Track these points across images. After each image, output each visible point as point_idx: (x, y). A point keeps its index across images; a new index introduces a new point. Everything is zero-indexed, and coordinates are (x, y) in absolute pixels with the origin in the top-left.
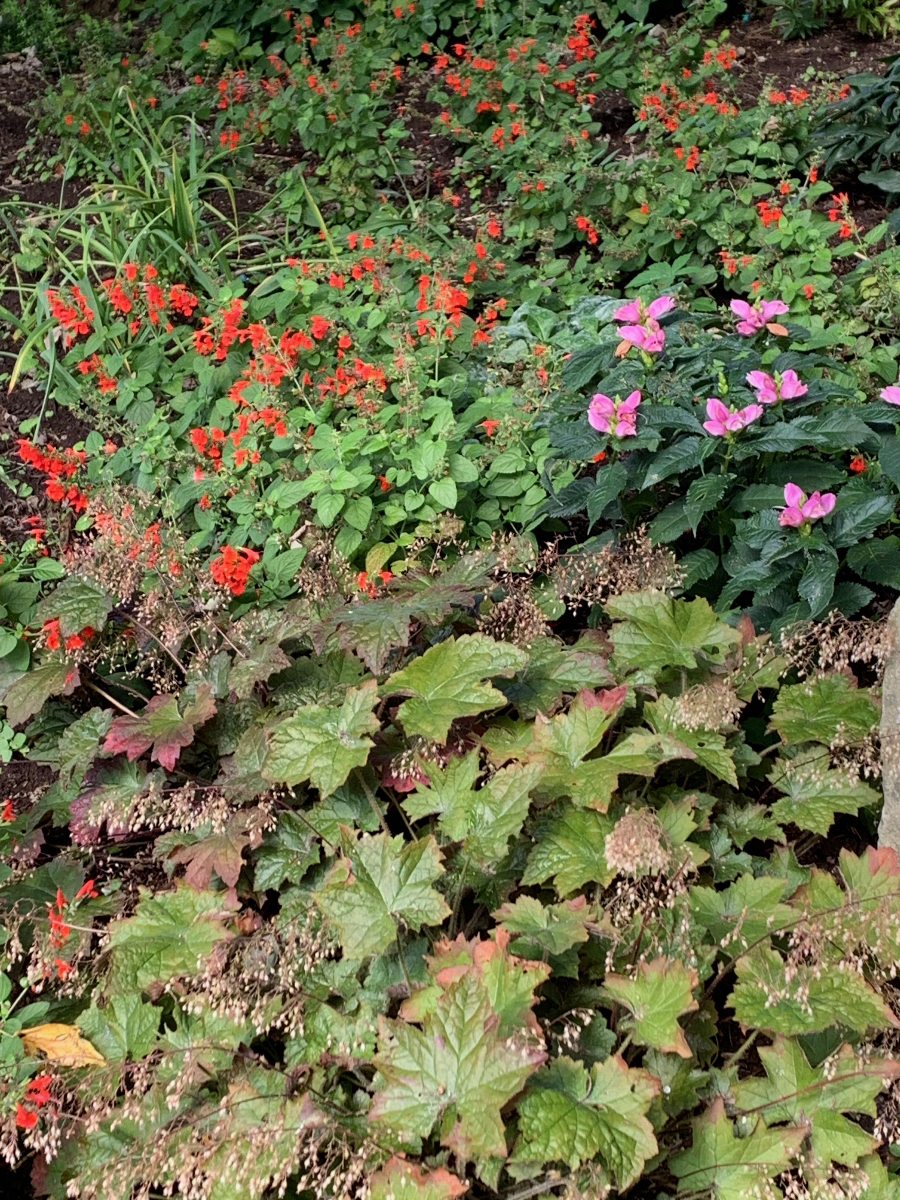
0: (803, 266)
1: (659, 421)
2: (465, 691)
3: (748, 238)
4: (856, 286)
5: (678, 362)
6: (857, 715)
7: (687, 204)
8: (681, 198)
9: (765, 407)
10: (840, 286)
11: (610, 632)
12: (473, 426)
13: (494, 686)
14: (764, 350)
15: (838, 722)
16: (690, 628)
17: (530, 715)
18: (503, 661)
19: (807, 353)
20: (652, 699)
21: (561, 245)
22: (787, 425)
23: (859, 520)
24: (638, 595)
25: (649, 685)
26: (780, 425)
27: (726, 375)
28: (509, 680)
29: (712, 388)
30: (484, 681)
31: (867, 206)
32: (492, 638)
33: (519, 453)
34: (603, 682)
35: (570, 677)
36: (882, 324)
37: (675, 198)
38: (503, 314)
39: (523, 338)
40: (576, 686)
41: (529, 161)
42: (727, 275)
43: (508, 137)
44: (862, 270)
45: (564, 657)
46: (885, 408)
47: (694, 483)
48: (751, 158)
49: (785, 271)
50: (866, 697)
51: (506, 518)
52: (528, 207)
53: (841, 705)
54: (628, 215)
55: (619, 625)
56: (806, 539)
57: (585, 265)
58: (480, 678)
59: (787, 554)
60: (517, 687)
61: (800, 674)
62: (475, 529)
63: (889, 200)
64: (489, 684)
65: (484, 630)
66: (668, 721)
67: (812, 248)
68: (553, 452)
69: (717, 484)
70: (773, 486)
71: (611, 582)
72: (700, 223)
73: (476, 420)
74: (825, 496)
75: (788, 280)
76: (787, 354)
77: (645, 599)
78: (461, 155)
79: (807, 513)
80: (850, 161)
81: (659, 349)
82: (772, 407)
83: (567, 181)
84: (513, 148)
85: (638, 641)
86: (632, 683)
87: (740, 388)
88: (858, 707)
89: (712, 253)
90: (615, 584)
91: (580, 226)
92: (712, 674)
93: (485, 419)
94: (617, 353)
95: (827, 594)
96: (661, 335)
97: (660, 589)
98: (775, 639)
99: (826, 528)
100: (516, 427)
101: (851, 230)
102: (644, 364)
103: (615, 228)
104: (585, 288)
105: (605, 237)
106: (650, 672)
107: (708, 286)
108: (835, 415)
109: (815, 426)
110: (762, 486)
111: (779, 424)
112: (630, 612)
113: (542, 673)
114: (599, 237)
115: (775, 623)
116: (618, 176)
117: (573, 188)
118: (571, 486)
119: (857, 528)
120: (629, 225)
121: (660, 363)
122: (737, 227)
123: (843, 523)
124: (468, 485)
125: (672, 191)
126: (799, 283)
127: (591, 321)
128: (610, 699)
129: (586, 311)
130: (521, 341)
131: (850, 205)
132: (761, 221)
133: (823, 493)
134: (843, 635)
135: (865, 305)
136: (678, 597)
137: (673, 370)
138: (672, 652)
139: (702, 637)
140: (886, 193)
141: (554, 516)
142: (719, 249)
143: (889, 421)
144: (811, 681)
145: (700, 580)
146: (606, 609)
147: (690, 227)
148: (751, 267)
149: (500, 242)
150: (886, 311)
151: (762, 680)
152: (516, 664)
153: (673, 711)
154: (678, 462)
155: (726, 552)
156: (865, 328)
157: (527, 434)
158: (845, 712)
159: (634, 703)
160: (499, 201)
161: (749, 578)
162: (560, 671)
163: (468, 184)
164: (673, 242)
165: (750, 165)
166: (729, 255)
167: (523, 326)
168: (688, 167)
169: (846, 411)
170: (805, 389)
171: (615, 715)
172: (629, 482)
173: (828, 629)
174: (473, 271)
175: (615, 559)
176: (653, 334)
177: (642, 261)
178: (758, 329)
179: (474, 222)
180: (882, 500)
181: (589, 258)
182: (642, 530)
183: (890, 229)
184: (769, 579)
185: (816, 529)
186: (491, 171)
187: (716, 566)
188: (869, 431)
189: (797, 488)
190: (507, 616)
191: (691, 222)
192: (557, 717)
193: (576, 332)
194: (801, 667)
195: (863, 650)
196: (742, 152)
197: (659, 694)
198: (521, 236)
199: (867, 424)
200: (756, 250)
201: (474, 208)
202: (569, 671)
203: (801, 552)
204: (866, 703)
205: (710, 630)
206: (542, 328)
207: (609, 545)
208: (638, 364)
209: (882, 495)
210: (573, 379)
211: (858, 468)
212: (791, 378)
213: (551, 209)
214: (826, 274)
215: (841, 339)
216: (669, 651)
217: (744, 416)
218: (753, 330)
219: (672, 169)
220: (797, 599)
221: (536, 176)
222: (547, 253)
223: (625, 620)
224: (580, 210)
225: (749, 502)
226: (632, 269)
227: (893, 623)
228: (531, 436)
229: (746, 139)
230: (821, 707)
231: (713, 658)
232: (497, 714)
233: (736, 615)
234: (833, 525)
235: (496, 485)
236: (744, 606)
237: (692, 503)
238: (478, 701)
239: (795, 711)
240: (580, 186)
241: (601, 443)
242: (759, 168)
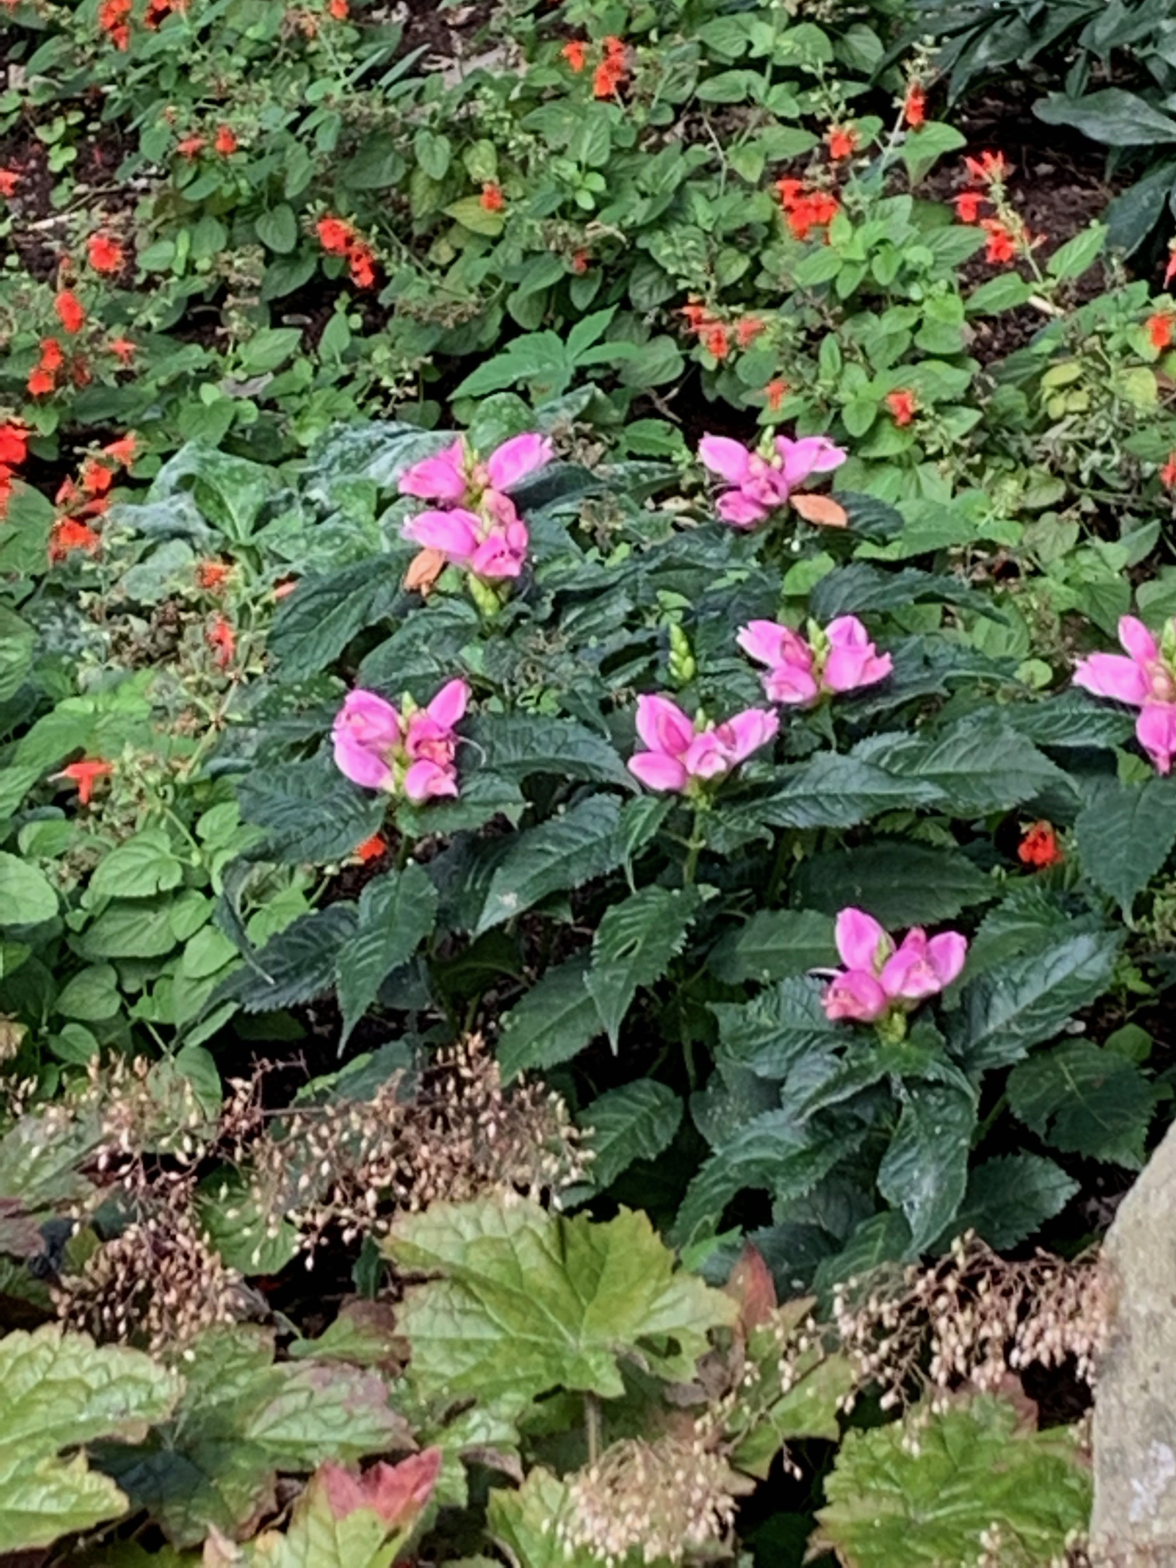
0: (893, 338)
1: (516, 755)
2: (16, 1481)
3: (757, 267)
4: (1031, 386)
5: (563, 601)
6: (1038, 1502)
7: (598, 183)
8: (585, 168)
9: (785, 712)
10: (988, 390)
11: (399, 1310)
12: (48, 772)
13: (93, 1465)
14: (789, 563)
15: (985, 1523)
16: (605, 1290)
17: (191, 1536)
18: (117, 1398)
19: (896, 567)
20: (509, 1482)
21: (286, 291)
22: (841, 760)
23: (1028, 996)
24: (469, 1209)
25: (500, 1445)
26: (825, 759)
27: (689, 632)
28: (134, 1448)
29: (654, 665)
30: (67, 1453)
31: (1060, 179)
32: (87, 1339)
33: (164, 843)
34: (383, 1443)
35: (295, 1432)
36: (1097, 482)
37: (570, 170)
38: (134, 473)
39: (184, 535)
40: (310, 1454)
41: (194, 79)
42: (710, 363)
43: (141, 16)
44: (1044, 345)
45: (280, 1379)
46: (1088, 709)
47: (611, 912)
48: (759, 65)
49: (846, 354)
50: (1060, 1452)
51: (135, 1013)
52: (195, 194)
53: (997, 1478)
54: (449, 212)
55: (421, 1291)
56: (895, 1050)
57: (346, 341)
58: (56, 1446)
59: (848, 1093)
60: (158, 1464)
61: (887, 1401)
62: (55, 1046)
63: (1112, 161)
64: (80, 1461)
65: (73, 1315)
66: (551, 1536)
67: (915, 292)
68: (253, 838)
69: (668, 915)
70: (812, 915)
71: (400, 1177)
72: (634, 232)
73: (54, 758)
74: (938, 939)
75: (856, 374)
76: (849, 572)
77: (488, 1218)
78: (22, 61)
79: (894, 985)
80: (1012, 67)
81: (513, 569)
82: (806, 712)
83: (293, 127)
84: (156, 42)
85: (471, 1330)
86: (457, 1442)
87: (724, 663)
88: (1040, 1479)
89: (666, 306)
90: (409, 1183)
91: (328, 244)
92: (669, 1407)
93: (77, 756)
94: (410, 581)
95: (954, 1192)
96: (517, 534)
97: (523, 1191)
98: (820, 1312)
99: (944, 1022)
100: (153, 778)
101: (1015, 246)
102: (476, 608)
103: (425, 243)
104: (346, 401)
105: (391, 269)
106: (505, 1409)
107: (663, 390)
108: (964, 728)
109: (913, 758)
110: (784, 914)
111: (820, 755)
112: (450, 1255)
113: (221, 1423)
114: (378, 269)
115: (826, 1268)
116: (421, 117)
117: (311, 146)
118: (299, 927)
119: (1023, 1018)
120: (455, 237)
121: (519, 606)
122: (730, 240)
123: (987, 1007)
124: (36, 929)
125: (560, 152)
126: (886, 381)
127: (359, 489)
128: (396, 1489)
129: (347, 465)
130: (179, 545)
131: (1011, 183)
132: (787, 226)
133: (931, 931)
134: (988, 1298)
135: (1053, 433)
136: (570, 1212)
137: (553, 621)
138: (558, 1355)
139: (637, 1313)
140: (1104, 148)
141: (253, 1007)
142: (681, 299)
143: (1100, 743)
144: (918, 1419)
145: (638, 1162)
146: (387, 1249)
147: (609, 242)
148: (763, 343)
149: (126, 286)
150: (1106, 448)
151: (795, 1418)
152: (151, 1404)
153: (563, 1514)
154: (567, 861)
155: (702, 1086)
156: (1057, 492)
157: (189, 789)
158: (1009, 1494)
159: (461, 1496)
160: (123, 177)
161: (757, 1153)
162: (270, 1417)
163: (42, 133)
164: (568, 278)
165: (758, 83)
166: (707, 314)
167: (185, 503)
168: (598, 91)
169: (993, 720)
170: (883, 667)
171: (409, 1530)
172: (444, 916)
173: (951, 1283)
174: (52, 363)
175: (410, 1116)
176: (498, 532)
177: (492, 330)
178: (772, 510)
179: (60, 232)
180: (1084, 944)
181: (356, 321)
182: (476, 1041)
183: (1110, 241)
184: (807, 1156)
185: (918, 1026)
186: (101, 100)
187: (675, 1122)
188: (1050, 768)
189: (867, 920)
190: (132, 1275)
191: (611, 229)
192: (261, 1542)
193: (321, 518)
194: (890, 1384)
195: (1039, 1335)
196: (737, 51)
197: (527, 1468)
198: (179, 269)
199: (1046, 750)
200: (776, 301)
201: (60, 196)
202: (295, 1414)
203: (885, 1082)
204: (1060, 1470)
205: (658, 1293)
206: (232, 507)
207: (394, 1081)
208: (461, 608)
209: (1087, 930)
210: (299, 648)
211: (1042, 855)
212: (850, 637)
213: (256, 200)
214: (953, 360)
215: (987, 528)
216: (552, 1355)
217: (731, 740)
218: (759, 514)
219: (560, 94)
220: (882, 1205)
221: (216, 116)
222: (248, 312)
223: (438, 1277)
224: (330, 200)
225: (754, 957)
226: (468, 349)
227: (1113, 1265)
228: (200, 795)
229: (744, 17)
230: (948, 1482)
231: (664, 1368)
232: (109, 1537)
233: (731, 1249)
234: (964, 1011)
235: (106, 928)
236: (750, 1226)
237: (606, 964)
238: (52, 1507)
239: (879, 1495)
240: (326, 142)
241: (368, 815)
242: (780, 89)
